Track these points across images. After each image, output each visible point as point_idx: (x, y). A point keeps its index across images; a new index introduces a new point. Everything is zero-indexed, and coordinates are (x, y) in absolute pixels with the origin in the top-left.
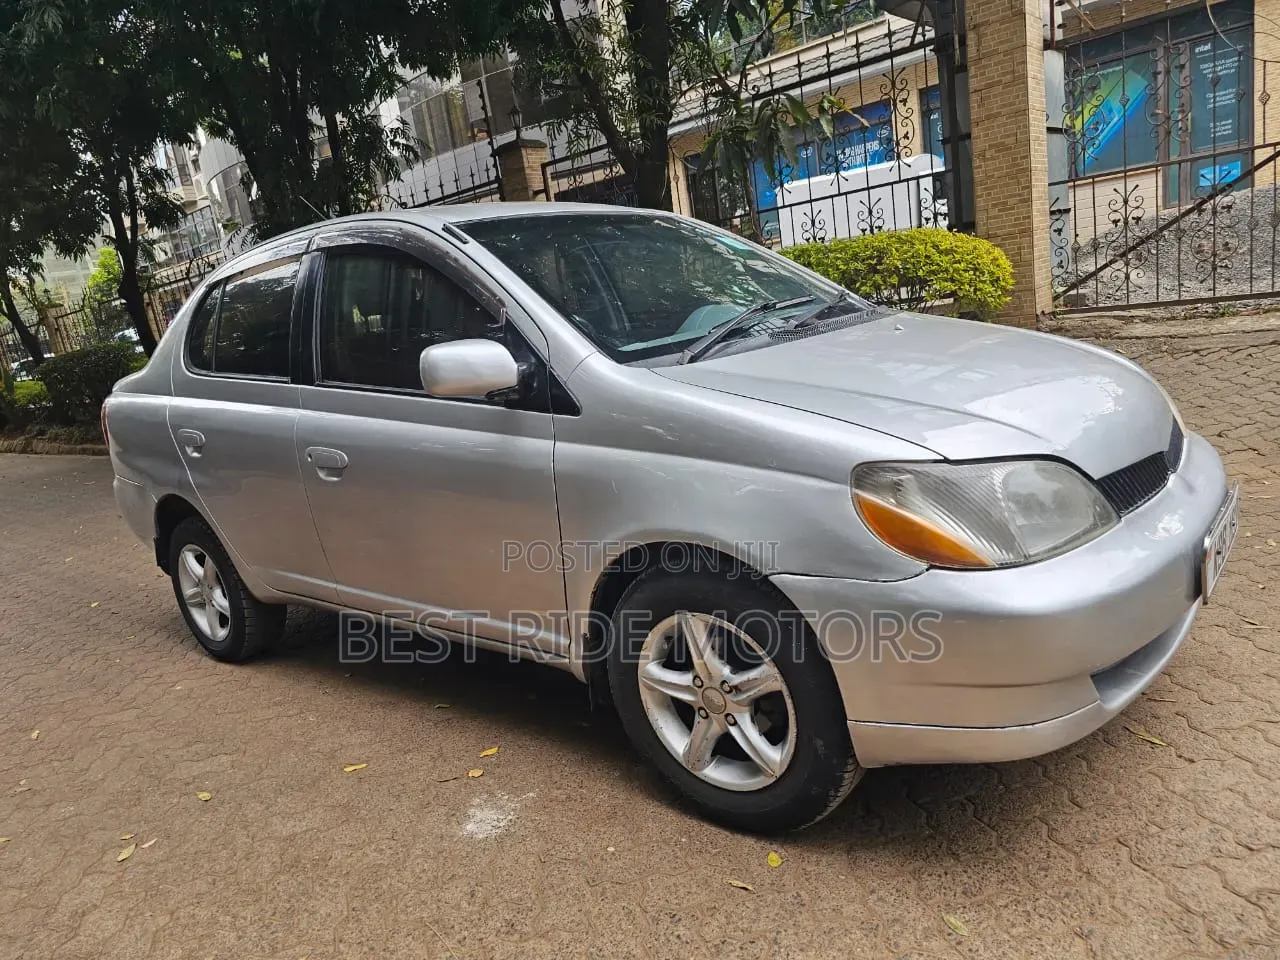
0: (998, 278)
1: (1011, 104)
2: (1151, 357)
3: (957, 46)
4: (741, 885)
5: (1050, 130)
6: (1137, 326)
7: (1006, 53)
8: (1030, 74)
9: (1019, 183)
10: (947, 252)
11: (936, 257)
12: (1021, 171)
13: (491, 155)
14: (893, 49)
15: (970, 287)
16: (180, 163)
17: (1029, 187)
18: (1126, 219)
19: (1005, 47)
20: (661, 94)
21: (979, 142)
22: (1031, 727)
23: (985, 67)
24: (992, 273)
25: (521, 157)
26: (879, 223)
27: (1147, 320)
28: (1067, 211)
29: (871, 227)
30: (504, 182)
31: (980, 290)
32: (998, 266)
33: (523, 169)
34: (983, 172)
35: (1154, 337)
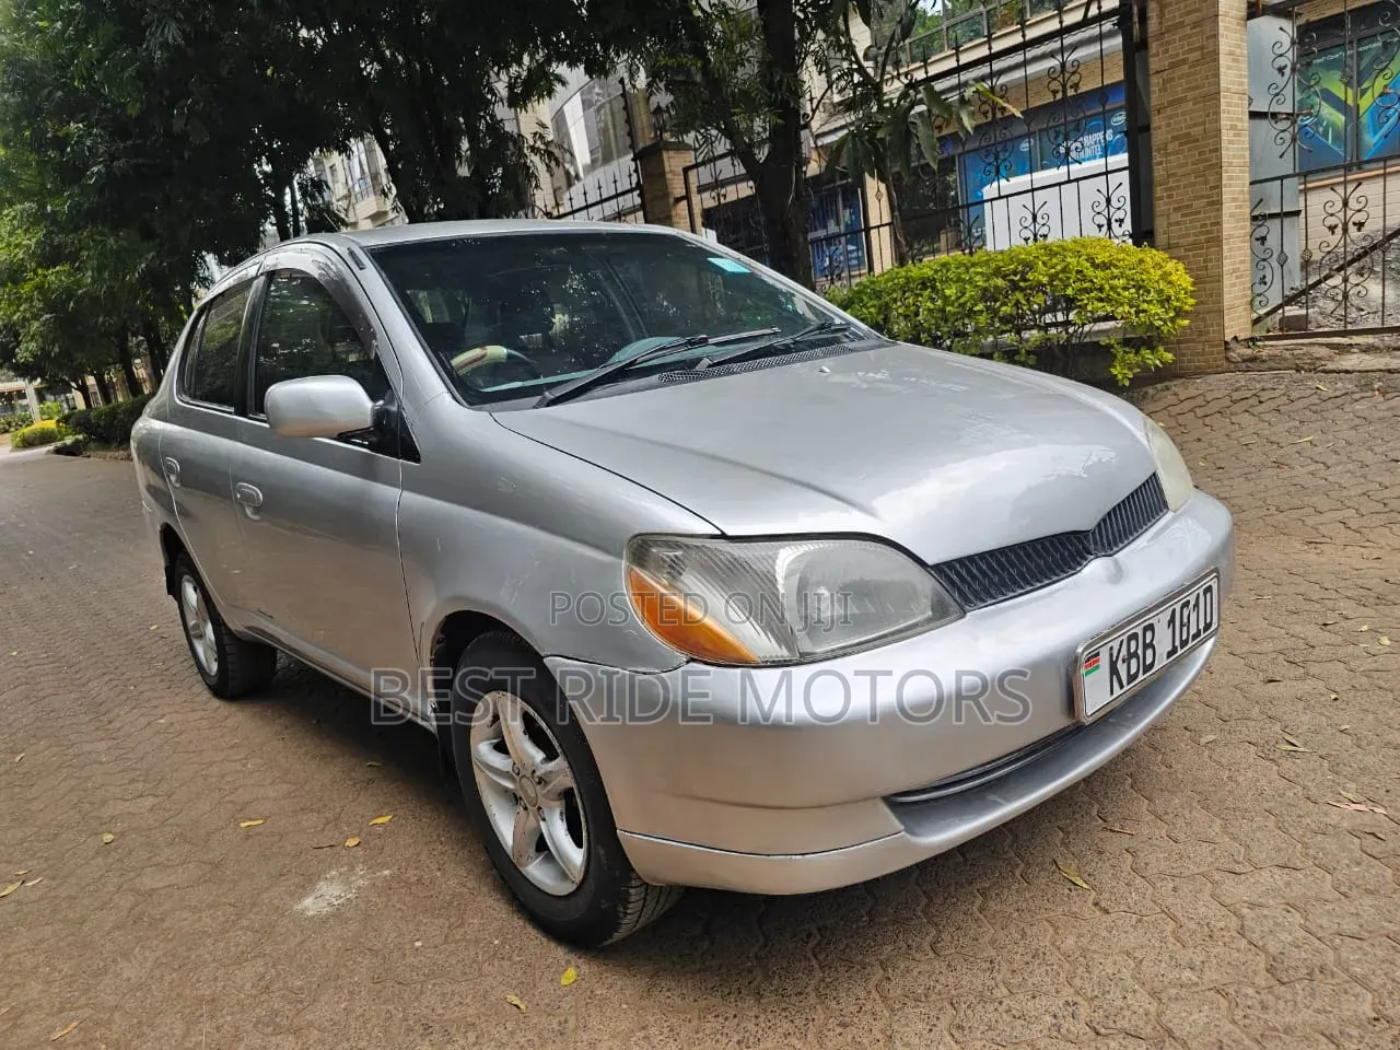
0: (1170, 297)
1: (1197, 88)
2: (1357, 396)
3: (1136, 19)
4: (517, 1002)
5: (1254, 115)
6: (1356, 356)
7: (1196, 25)
8: (1223, 47)
9: (1206, 182)
10: (1105, 266)
11: (1090, 272)
12: (1211, 167)
13: (633, 160)
14: (1064, 24)
15: (1131, 307)
16: (373, 171)
17: (1219, 187)
18: (1345, 225)
19: (1193, 17)
20: (784, 87)
21: (1160, 134)
22: (800, 857)
23: (1168, 43)
24: (1160, 292)
25: (662, 162)
26: (1044, 231)
27: (1368, 349)
28: (1297, 213)
29: (1035, 235)
30: (645, 188)
31: (1144, 311)
32: (1170, 283)
33: (663, 173)
34: (1164, 169)
35: (1367, 371)
